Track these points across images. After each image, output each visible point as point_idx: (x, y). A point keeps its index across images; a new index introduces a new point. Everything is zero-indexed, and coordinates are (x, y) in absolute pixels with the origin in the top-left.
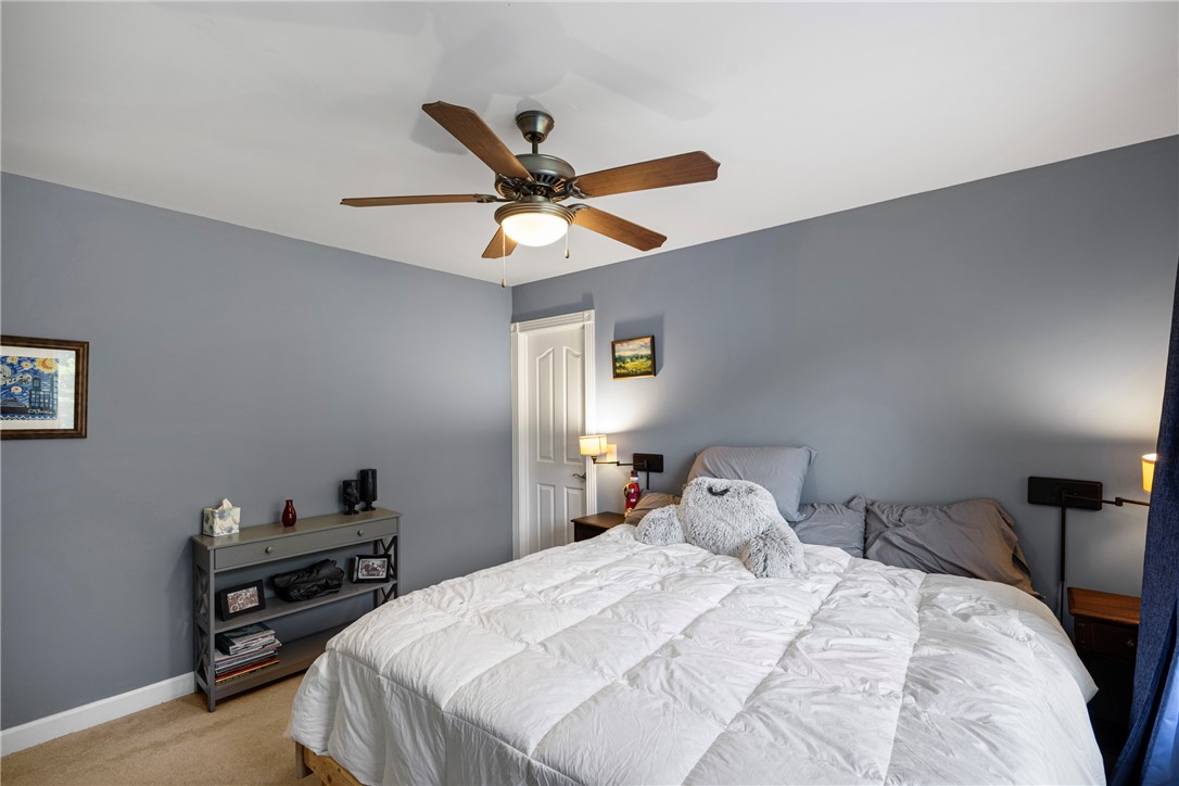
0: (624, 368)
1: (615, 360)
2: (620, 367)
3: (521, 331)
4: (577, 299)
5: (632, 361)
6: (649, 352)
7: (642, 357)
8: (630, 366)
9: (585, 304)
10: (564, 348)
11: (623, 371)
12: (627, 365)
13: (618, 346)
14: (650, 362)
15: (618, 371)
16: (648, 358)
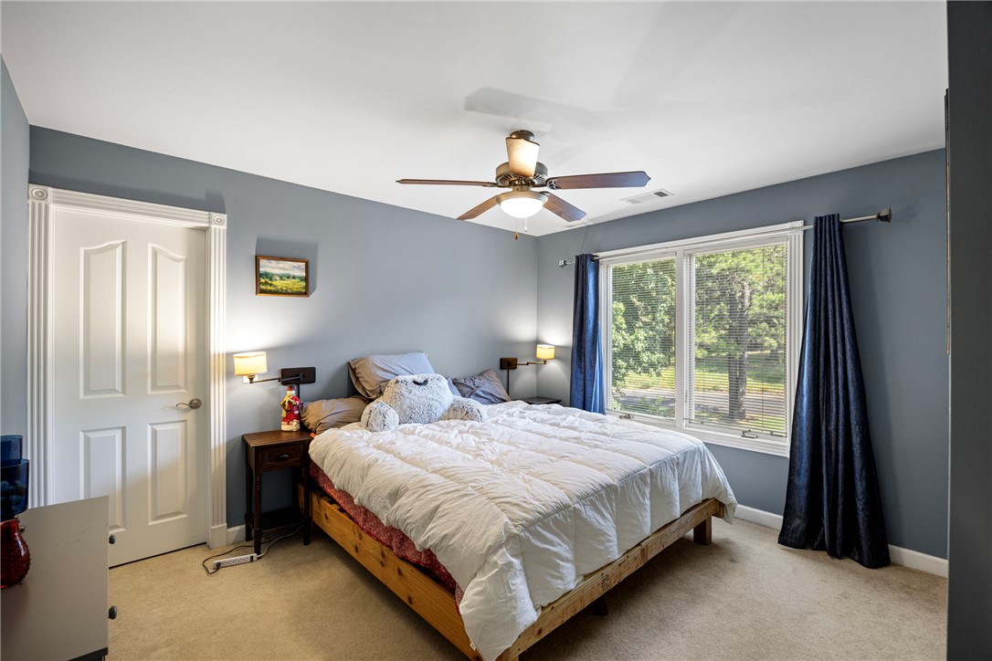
0: (271, 285)
1: (258, 275)
2: (266, 283)
3: (56, 202)
4: (200, 194)
5: (281, 279)
6: (304, 275)
7: (294, 277)
8: (279, 284)
9: (212, 204)
10: (150, 245)
11: (269, 288)
12: (274, 283)
13: (263, 262)
14: (303, 284)
15: (263, 287)
16: (301, 279)
